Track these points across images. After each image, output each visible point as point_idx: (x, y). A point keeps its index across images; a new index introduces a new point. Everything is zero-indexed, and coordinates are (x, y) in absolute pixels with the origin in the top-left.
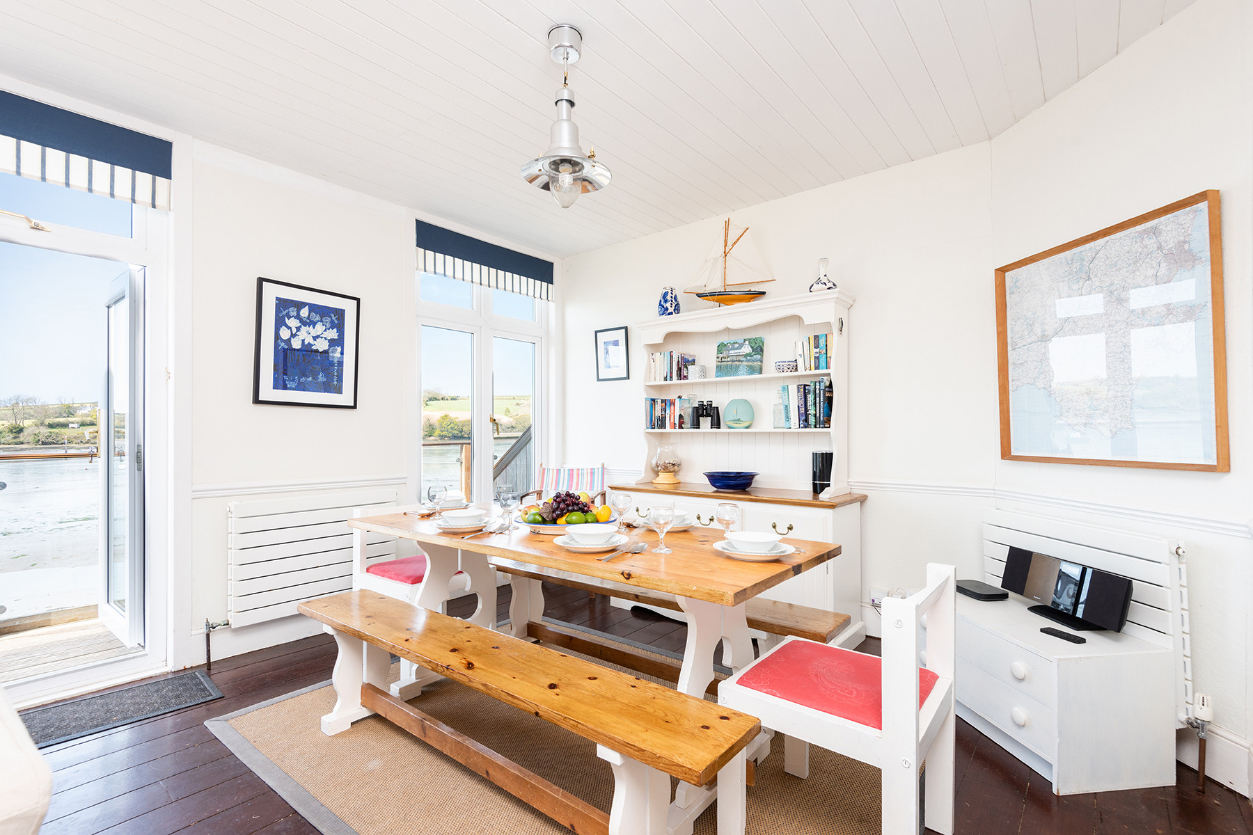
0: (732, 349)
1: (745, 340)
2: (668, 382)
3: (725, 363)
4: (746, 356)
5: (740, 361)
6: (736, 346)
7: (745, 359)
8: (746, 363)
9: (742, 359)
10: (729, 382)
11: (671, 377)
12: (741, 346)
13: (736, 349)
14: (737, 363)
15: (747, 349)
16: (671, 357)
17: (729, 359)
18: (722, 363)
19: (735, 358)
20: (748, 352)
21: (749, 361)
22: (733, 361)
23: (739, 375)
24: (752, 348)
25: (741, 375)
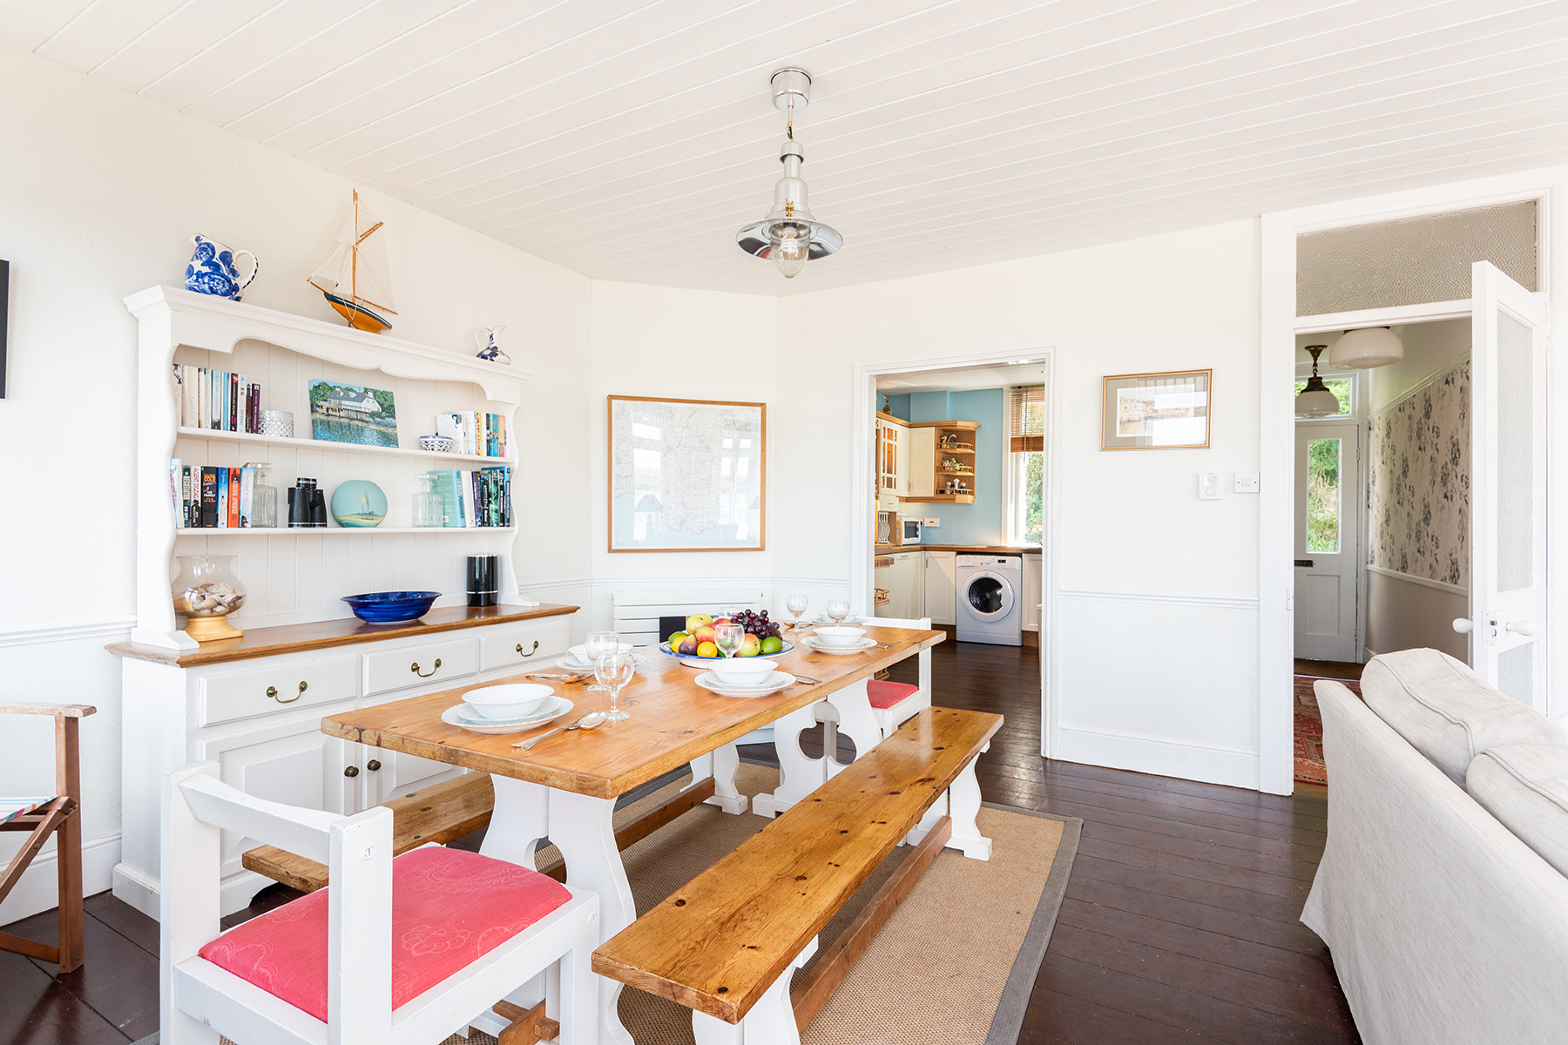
0: (343, 398)
1: (366, 390)
2: (224, 433)
3: (336, 419)
4: (373, 415)
5: (363, 421)
6: (353, 395)
7: (371, 420)
8: (373, 427)
9: (366, 419)
10: (348, 451)
11: (234, 426)
12: (361, 397)
13: (353, 400)
14: (360, 424)
15: (371, 405)
16: (235, 385)
17: (342, 414)
18: (331, 418)
19: (353, 415)
20: (376, 410)
21: (378, 424)
22: (352, 419)
23: (365, 443)
24: (381, 405)
25: (369, 444)
